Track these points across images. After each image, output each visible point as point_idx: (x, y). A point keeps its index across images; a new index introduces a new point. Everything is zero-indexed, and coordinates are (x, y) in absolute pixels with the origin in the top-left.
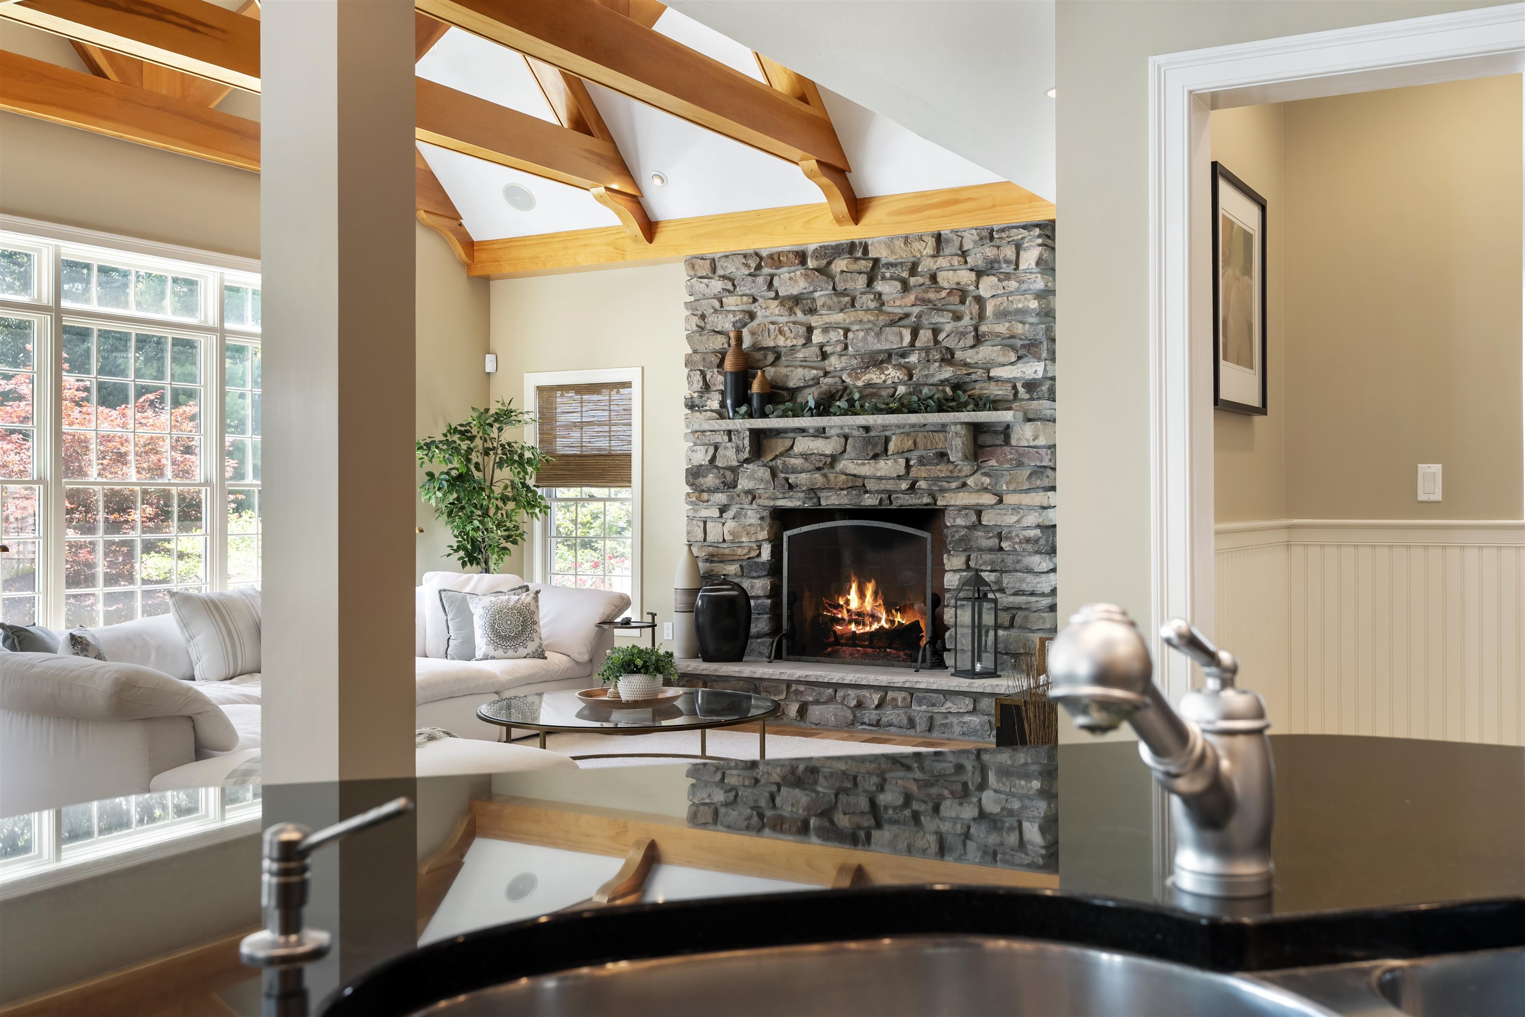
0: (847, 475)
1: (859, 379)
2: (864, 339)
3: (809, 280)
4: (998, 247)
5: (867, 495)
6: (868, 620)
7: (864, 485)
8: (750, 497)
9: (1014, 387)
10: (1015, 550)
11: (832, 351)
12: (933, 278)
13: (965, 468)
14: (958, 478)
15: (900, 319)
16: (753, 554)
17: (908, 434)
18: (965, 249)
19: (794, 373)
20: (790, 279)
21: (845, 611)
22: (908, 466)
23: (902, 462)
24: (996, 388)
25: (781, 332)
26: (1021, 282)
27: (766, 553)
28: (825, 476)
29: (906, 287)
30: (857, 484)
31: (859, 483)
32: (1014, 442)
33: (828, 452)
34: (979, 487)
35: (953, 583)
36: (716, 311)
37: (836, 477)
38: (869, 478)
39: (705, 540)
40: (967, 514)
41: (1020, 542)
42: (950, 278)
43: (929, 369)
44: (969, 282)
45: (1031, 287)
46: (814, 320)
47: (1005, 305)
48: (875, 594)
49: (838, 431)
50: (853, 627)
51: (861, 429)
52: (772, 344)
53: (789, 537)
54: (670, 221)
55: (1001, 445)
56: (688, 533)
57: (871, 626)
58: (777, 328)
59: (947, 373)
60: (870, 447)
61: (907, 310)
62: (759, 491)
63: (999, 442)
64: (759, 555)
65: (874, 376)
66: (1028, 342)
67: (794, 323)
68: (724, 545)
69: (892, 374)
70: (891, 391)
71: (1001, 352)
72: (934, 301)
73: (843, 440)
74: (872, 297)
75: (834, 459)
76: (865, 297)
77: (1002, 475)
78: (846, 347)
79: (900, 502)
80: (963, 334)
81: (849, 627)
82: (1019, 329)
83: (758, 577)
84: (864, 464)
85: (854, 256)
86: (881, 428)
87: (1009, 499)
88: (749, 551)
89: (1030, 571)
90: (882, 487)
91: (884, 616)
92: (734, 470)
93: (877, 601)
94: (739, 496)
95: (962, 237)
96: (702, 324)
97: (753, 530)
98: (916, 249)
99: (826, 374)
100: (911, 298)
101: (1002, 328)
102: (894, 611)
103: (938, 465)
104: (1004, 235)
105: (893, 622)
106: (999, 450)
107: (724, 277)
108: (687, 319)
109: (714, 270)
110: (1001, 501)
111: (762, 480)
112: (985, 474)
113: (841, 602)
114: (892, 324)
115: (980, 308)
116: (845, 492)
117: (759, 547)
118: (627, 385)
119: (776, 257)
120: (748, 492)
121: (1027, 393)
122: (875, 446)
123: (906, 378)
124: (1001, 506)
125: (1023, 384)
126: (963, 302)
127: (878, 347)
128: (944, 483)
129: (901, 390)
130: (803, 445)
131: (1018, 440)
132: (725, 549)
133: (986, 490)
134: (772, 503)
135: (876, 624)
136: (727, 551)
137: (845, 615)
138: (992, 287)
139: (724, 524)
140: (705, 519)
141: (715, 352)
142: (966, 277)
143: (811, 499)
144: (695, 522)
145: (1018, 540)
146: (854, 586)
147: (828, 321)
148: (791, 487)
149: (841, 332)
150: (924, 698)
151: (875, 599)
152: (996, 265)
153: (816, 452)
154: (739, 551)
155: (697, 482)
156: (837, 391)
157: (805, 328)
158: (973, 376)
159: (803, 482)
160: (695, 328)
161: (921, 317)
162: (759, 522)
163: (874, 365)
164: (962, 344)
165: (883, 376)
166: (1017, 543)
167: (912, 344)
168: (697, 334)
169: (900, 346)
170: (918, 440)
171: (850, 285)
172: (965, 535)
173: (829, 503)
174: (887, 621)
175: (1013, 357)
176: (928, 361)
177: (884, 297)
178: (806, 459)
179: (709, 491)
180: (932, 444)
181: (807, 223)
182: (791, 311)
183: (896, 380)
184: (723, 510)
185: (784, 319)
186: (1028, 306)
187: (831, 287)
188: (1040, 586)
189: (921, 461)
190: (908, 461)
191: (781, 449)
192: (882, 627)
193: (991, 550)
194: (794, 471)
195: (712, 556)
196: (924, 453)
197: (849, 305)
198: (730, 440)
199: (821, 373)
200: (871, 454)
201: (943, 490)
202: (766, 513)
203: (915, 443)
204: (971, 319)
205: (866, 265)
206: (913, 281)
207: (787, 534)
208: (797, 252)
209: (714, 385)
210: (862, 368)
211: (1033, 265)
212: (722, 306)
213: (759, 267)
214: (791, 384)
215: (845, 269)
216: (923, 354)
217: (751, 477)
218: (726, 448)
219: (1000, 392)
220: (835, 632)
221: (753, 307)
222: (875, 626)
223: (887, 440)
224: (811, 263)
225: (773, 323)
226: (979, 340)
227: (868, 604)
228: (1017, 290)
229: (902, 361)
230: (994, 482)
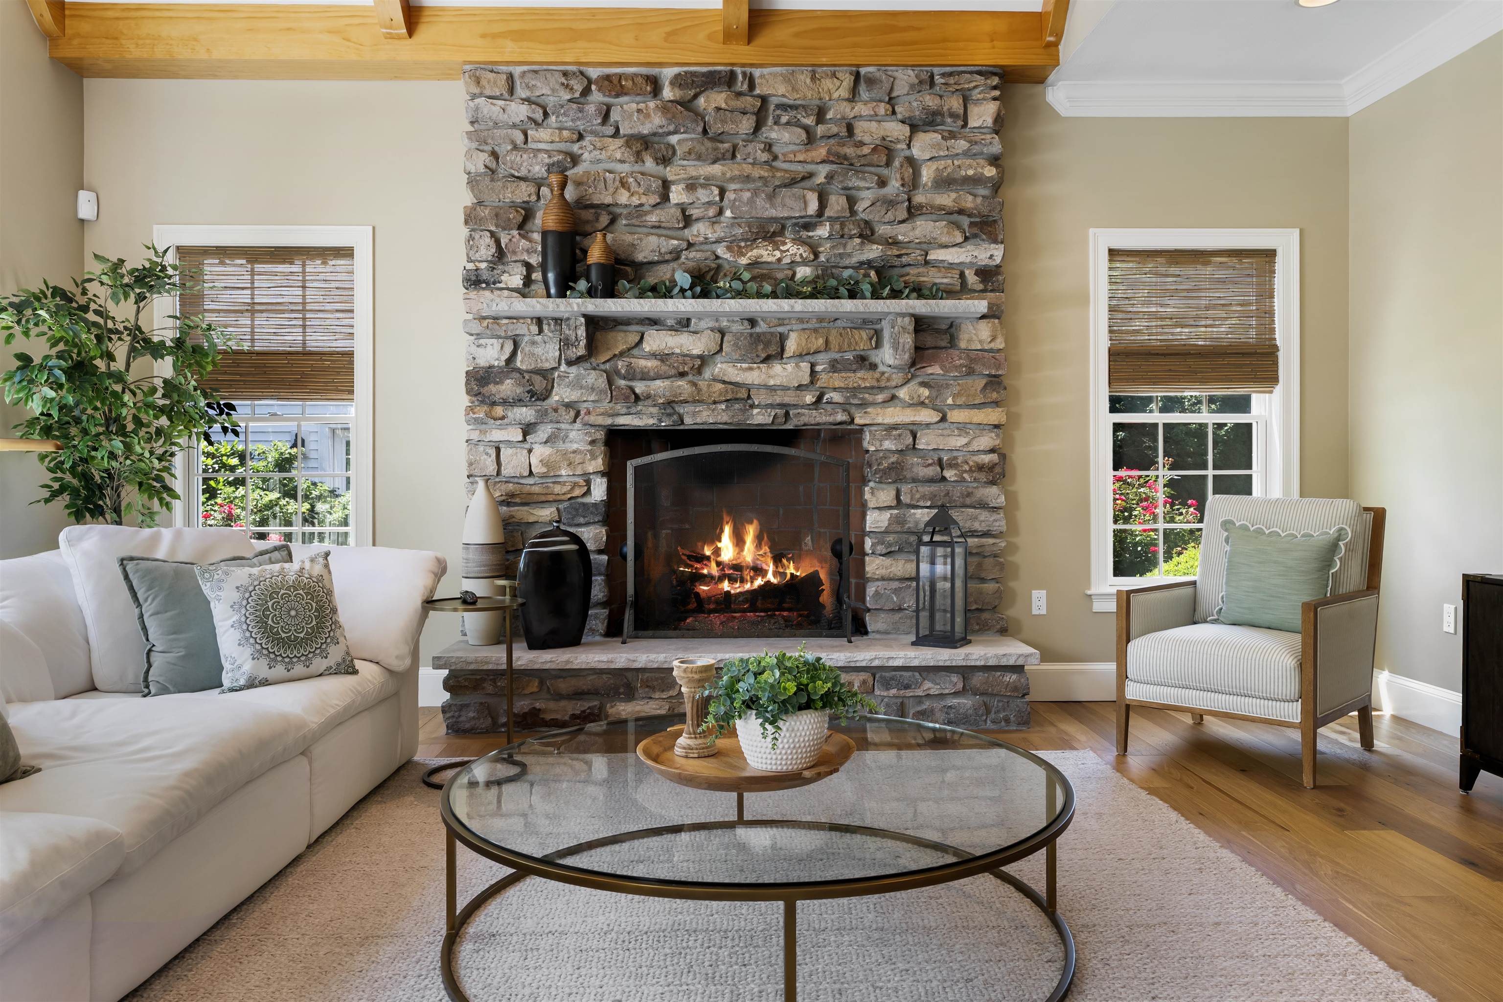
0: (724, 382)
1: (744, 255)
2: (751, 201)
3: (669, 116)
4: (941, 97)
5: (755, 411)
6: (747, 574)
7: (749, 397)
8: (572, 413)
9: (962, 275)
10: (963, 480)
11: (701, 215)
12: (850, 129)
13: (894, 376)
14: (886, 388)
15: (804, 178)
16: (577, 492)
17: (815, 330)
18: (894, 95)
19: (644, 242)
20: (639, 111)
21: (713, 564)
22: (813, 372)
23: (805, 366)
24: (939, 275)
25: (624, 184)
26: (973, 143)
27: (599, 491)
28: (695, 384)
29: (811, 139)
30: (740, 395)
31: (743, 394)
32: (963, 345)
33: (696, 352)
34: (915, 400)
35: (880, 524)
36: (515, 147)
37: (709, 386)
38: (760, 387)
39: (499, 473)
40: (900, 435)
41: (971, 471)
42: (874, 130)
43: (845, 246)
44: (902, 137)
45: (985, 150)
46: (670, 173)
47: (949, 170)
48: (759, 539)
49: (712, 324)
50: (726, 586)
51: (746, 323)
52: (608, 200)
53: (636, 468)
54: (443, 9)
55: (945, 348)
56: (470, 464)
57: (752, 582)
58: (618, 178)
59: (873, 252)
60: (761, 347)
61: (810, 168)
62: (585, 405)
63: (943, 344)
64: (588, 492)
65: (765, 253)
66: (978, 220)
67: (642, 174)
68: (531, 481)
69: (792, 250)
70: (790, 273)
71: (945, 230)
72: (852, 159)
73: (718, 336)
74: (762, 146)
75: (704, 360)
76: (750, 148)
77: (948, 386)
78: (721, 212)
79: (805, 419)
80: (890, 204)
81: (720, 586)
82: (969, 202)
83: (587, 524)
84: (751, 369)
85: (733, 89)
86: (776, 322)
87: (956, 416)
88: (572, 489)
89: (983, 505)
90: (778, 400)
91: (771, 568)
92: (545, 374)
93: (761, 549)
94: (556, 410)
95: (894, 79)
96: (493, 165)
97: (578, 458)
98: (826, 89)
99: (690, 245)
100: (821, 152)
101: (947, 199)
102: (784, 561)
103: (854, 371)
104: (952, 81)
105: (784, 574)
106: (943, 354)
107: (528, 101)
108: (468, 155)
109: (511, 90)
110: (943, 419)
111: (593, 389)
112: (923, 384)
113: (708, 552)
114: (792, 182)
115: (914, 173)
116: (723, 407)
117: (588, 483)
118: (346, 253)
119: (615, 81)
120: (568, 406)
121: (981, 282)
122: (767, 344)
123: (812, 257)
124: (946, 425)
125: (977, 271)
126: (888, 164)
127: (773, 213)
128: (867, 396)
129: (803, 272)
130: (655, 341)
131: (969, 341)
132: (532, 486)
133: (922, 404)
134: (609, 421)
135: (760, 579)
136: (536, 489)
137: (714, 570)
138: (933, 146)
139: (530, 451)
140: (497, 444)
141: (514, 206)
142: (896, 130)
143: (670, 415)
144: (481, 449)
145: (967, 467)
146: (727, 530)
147: (694, 174)
148: (637, 398)
149: (716, 191)
150: (892, 679)
151: (759, 546)
152: (939, 119)
153: (678, 351)
154: (557, 489)
155: (485, 390)
156: (710, 270)
157: (660, 182)
158: (904, 260)
159: (660, 391)
160: (482, 169)
161: (832, 177)
162: (589, 447)
163: (764, 239)
164: (890, 216)
165: (778, 254)
166: (966, 471)
167: (820, 213)
168: (487, 179)
169: (803, 214)
170: (831, 338)
171: (729, 127)
172: (897, 462)
173: (698, 420)
174: (775, 574)
175: (959, 239)
176: (842, 236)
177: (775, 149)
178: (662, 361)
179: (505, 402)
180: (850, 345)
181: (669, 34)
182: (638, 157)
183: (798, 259)
184: (526, 432)
185: (625, 168)
186: (982, 174)
187: (700, 129)
188: (997, 524)
189: (834, 366)
190: (813, 366)
191: (622, 347)
192: (768, 583)
193: (931, 481)
194: (645, 376)
195: (512, 495)
196: (837, 356)
197: (729, 155)
198: (541, 331)
199: (684, 245)
200: (763, 355)
201: (864, 405)
202: (600, 435)
203: (827, 342)
204: (903, 185)
205: (749, 102)
206: (820, 130)
207: (631, 465)
208: (647, 76)
209: (514, 253)
210: (746, 240)
211: (989, 122)
212: (526, 142)
213: (586, 92)
214: (640, 257)
215: (723, 106)
216: (837, 227)
217: (577, 384)
218: (534, 343)
219: (945, 281)
220: (697, 595)
221: (575, 148)
222: (759, 582)
223: (782, 339)
224: (668, 93)
225: (610, 172)
226: (913, 212)
227: (749, 554)
228: (966, 154)
229: (804, 234)
230: (934, 394)
